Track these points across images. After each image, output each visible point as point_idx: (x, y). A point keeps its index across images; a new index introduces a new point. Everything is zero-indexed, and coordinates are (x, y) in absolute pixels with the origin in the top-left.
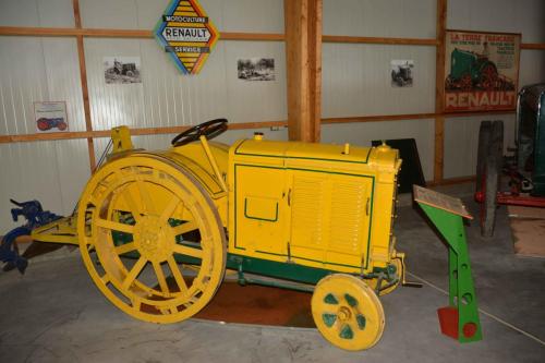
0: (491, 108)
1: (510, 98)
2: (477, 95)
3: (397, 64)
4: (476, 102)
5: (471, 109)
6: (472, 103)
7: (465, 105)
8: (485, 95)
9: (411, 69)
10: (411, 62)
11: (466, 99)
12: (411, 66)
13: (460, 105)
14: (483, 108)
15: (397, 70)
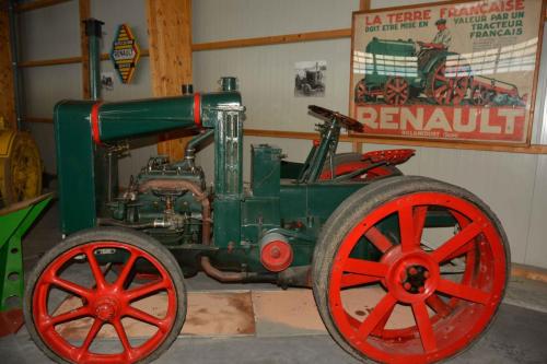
0: (455, 137)
1: (510, 123)
2: (420, 111)
3: (304, 66)
4: (417, 123)
5: (405, 134)
6: (409, 124)
7: (394, 126)
8: (438, 112)
9: (323, 72)
10: (322, 63)
11: (397, 118)
12: (324, 68)
13: (384, 126)
14: (435, 135)
15: (303, 75)
